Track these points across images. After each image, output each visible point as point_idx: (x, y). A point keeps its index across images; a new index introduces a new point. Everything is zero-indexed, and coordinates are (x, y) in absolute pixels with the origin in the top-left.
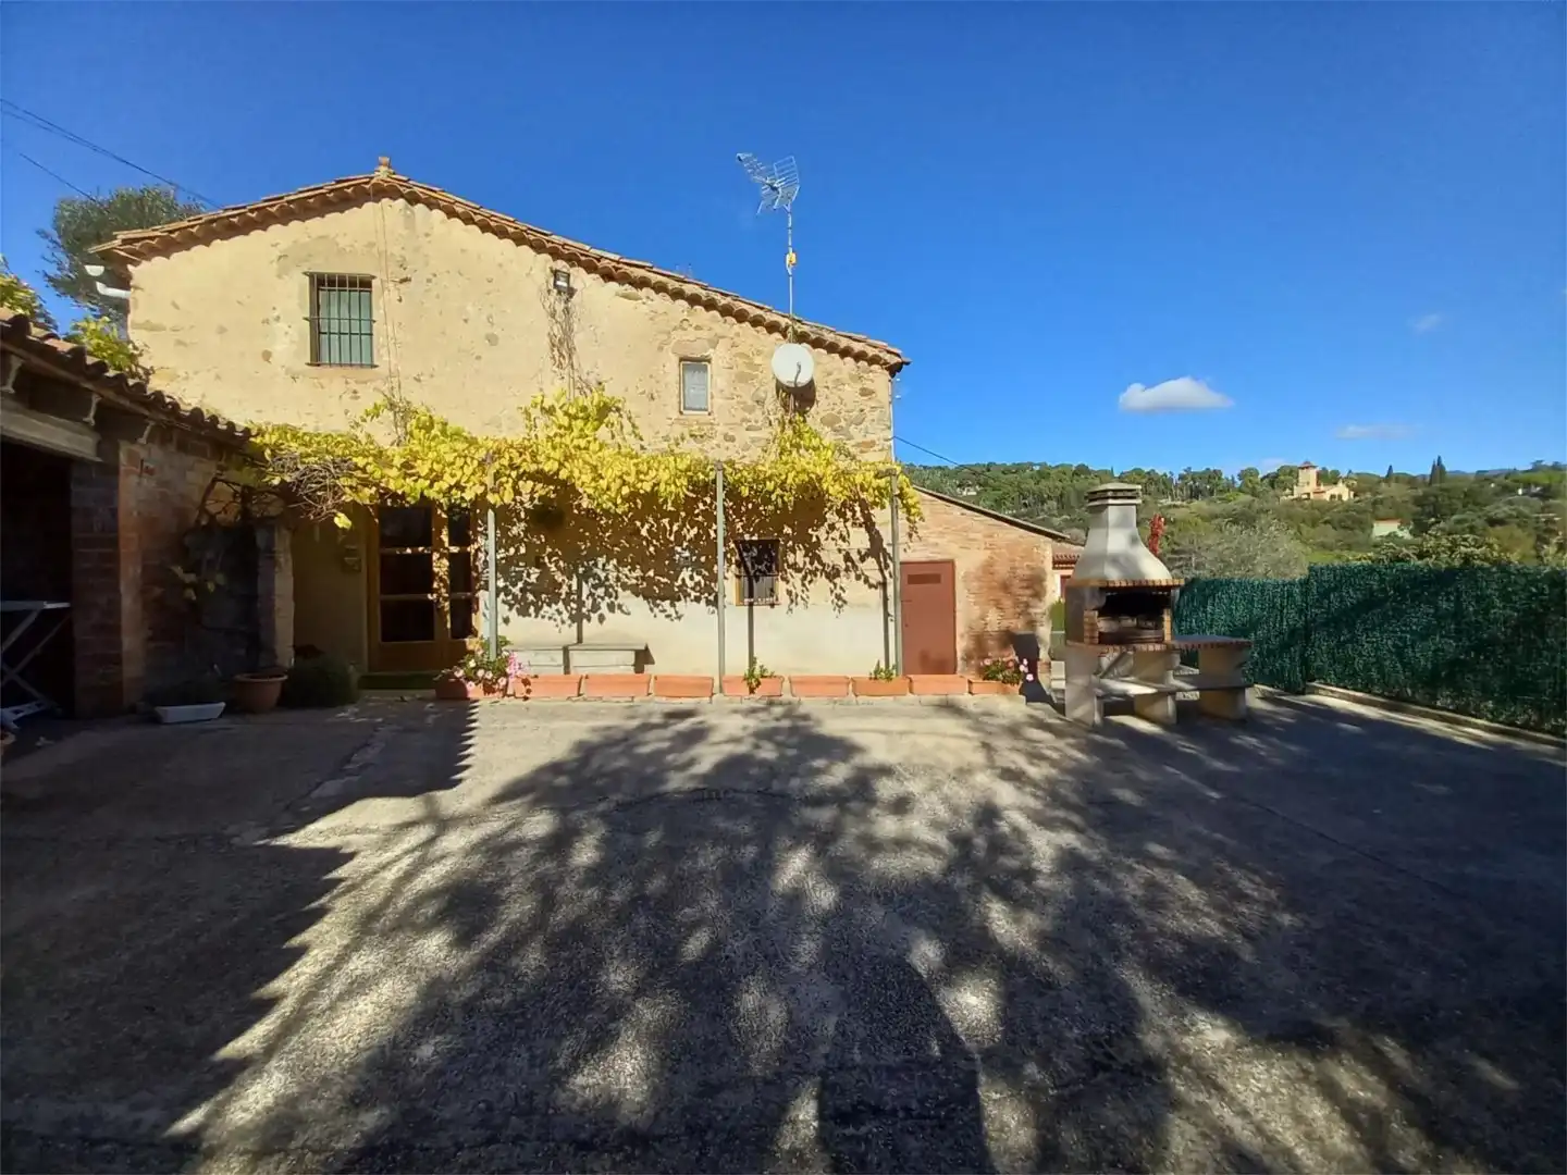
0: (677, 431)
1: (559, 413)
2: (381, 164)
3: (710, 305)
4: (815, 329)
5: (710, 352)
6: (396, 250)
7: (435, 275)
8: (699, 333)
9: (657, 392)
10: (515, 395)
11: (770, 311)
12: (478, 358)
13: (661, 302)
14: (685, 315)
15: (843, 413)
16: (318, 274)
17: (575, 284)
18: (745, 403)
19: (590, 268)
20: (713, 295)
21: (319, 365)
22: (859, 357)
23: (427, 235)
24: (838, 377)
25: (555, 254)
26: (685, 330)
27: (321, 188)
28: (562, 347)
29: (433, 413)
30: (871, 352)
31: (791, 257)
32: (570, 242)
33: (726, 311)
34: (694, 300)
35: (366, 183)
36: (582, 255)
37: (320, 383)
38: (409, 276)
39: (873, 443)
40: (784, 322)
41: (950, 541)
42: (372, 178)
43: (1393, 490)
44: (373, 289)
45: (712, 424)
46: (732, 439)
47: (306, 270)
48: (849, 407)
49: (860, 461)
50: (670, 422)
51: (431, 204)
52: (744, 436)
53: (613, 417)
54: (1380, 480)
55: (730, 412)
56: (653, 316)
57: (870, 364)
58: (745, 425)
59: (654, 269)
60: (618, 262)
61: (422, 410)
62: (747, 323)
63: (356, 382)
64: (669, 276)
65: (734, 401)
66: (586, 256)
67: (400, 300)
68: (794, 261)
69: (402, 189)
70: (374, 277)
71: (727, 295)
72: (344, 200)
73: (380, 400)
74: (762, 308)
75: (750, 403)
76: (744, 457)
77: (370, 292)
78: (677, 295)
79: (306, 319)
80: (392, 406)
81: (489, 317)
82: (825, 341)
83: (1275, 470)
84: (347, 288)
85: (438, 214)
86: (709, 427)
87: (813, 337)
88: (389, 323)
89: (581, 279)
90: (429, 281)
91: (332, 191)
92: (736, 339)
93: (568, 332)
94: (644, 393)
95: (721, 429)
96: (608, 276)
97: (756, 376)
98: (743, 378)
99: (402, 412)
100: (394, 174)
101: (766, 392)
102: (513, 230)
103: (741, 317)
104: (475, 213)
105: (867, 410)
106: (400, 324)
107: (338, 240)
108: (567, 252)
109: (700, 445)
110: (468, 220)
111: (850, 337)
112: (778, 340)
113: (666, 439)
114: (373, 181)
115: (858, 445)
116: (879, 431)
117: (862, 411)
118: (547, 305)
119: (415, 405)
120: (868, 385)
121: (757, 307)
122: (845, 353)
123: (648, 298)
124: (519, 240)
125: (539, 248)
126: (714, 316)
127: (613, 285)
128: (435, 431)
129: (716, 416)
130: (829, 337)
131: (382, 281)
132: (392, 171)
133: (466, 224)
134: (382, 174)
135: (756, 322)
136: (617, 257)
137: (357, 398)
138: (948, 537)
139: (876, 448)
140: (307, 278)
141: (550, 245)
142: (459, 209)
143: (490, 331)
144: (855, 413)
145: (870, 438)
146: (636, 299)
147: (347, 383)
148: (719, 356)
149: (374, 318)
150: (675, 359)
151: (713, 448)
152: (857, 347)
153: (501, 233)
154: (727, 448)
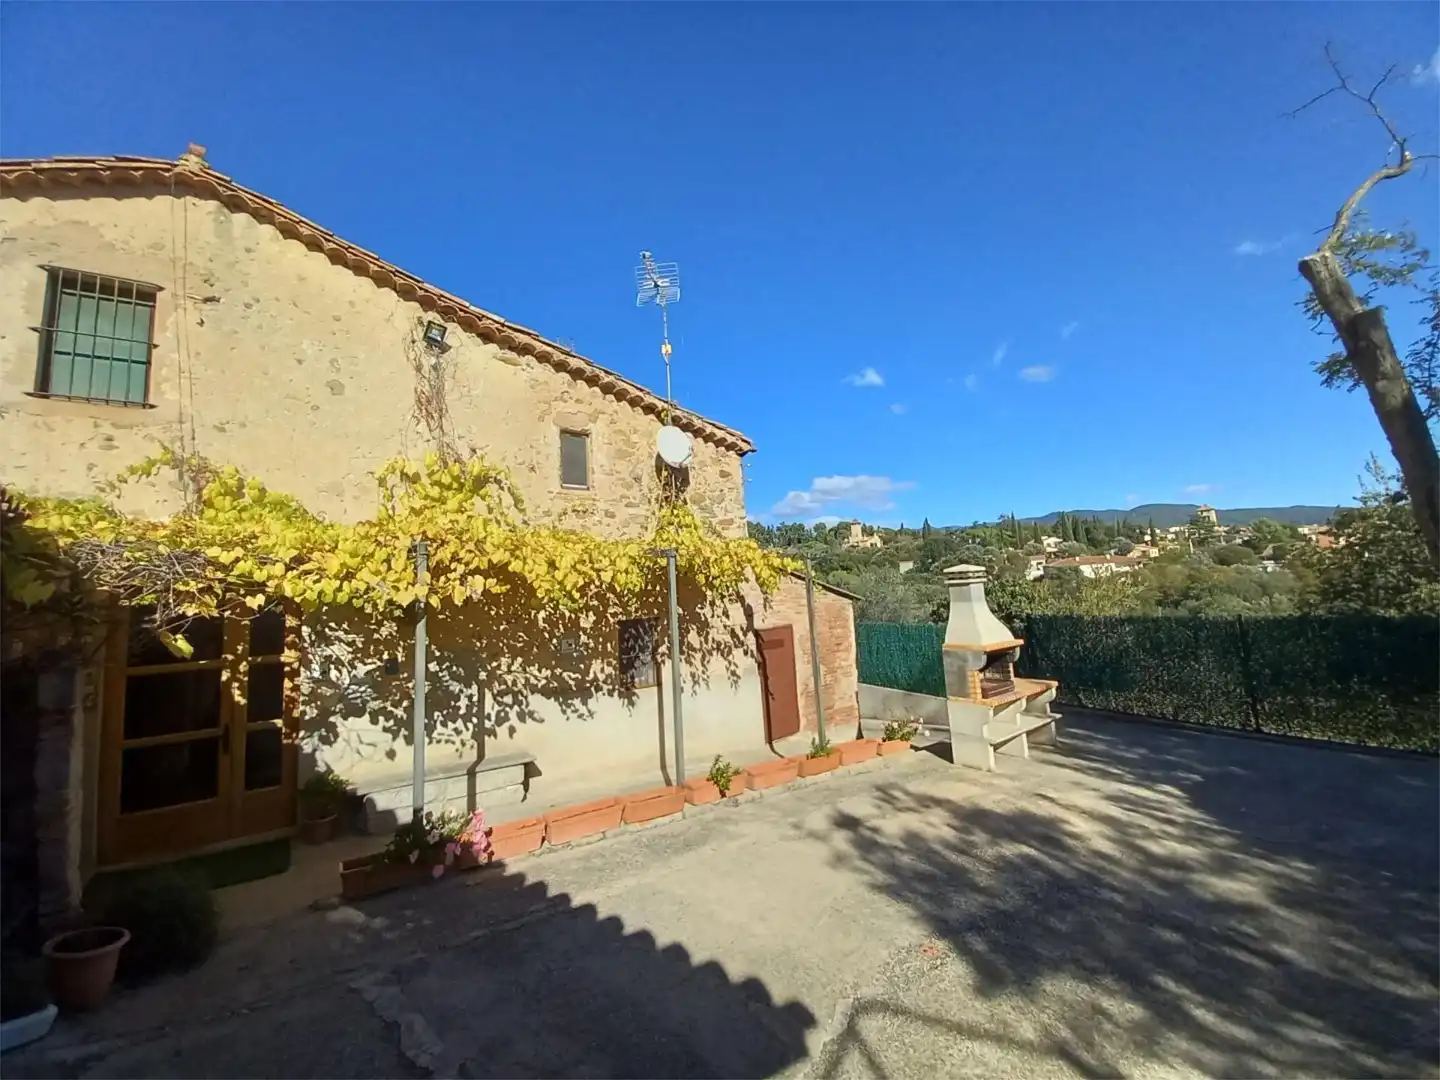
0: (559, 506)
1: (425, 480)
2: (191, 153)
3: (592, 381)
4: (686, 415)
5: (590, 426)
6: (199, 260)
7: (258, 301)
8: (580, 407)
9: (538, 463)
10: (364, 457)
11: (648, 393)
12: (316, 408)
13: (544, 372)
14: (565, 387)
15: (708, 493)
16: (67, 271)
17: (449, 340)
18: (623, 479)
19: (469, 324)
20: (597, 371)
21: (47, 397)
22: (719, 443)
23: (248, 250)
24: (702, 459)
25: (427, 303)
26: (566, 402)
27: (93, 162)
28: (431, 406)
29: (243, 474)
30: (730, 439)
31: (666, 349)
32: (447, 295)
33: (607, 389)
34: (577, 374)
35: (168, 170)
36: (461, 310)
37: (45, 423)
38: (217, 295)
39: (731, 522)
40: (660, 405)
41: (788, 608)
42: (176, 166)
43: (904, 541)
44: (157, 305)
45: (594, 500)
46: (613, 516)
47: (45, 262)
48: (712, 487)
49: (725, 538)
50: (551, 496)
51: (262, 216)
52: (623, 513)
53: (491, 488)
54: (896, 533)
55: (610, 488)
56: (534, 384)
57: (728, 450)
58: (625, 501)
59: (541, 339)
60: (503, 325)
61: (228, 469)
62: (624, 402)
63: (113, 425)
64: (554, 347)
65: (614, 478)
66: (466, 312)
67: (202, 323)
68: (670, 351)
69: (221, 189)
70: (161, 289)
71: (611, 374)
72: (122, 184)
73: (156, 453)
74: (641, 390)
75: (629, 479)
76: (624, 533)
77: (154, 307)
78: (560, 367)
79: (35, 330)
80: (177, 463)
81: (333, 362)
82: (694, 426)
83: (836, 525)
84: (115, 298)
85: (267, 231)
86: (591, 502)
87: (684, 421)
88: (183, 352)
89: (455, 335)
90: (248, 306)
91: (109, 168)
92: (615, 417)
93: (438, 392)
94: (524, 463)
95: (601, 505)
96: (486, 337)
97: (634, 454)
98: (622, 455)
99: (195, 473)
100: (209, 169)
101: (642, 470)
102: (376, 268)
103: (620, 396)
104: (326, 240)
105: (726, 491)
106: (198, 354)
107: (102, 230)
108: (443, 304)
109: (581, 521)
110: (313, 245)
111: (714, 425)
112: (653, 420)
113: (547, 514)
114: (177, 170)
115: (721, 522)
116: (736, 510)
117: (722, 491)
118: (412, 357)
119: (214, 462)
120: (726, 469)
121: (638, 388)
122: (708, 438)
123: (528, 365)
124: (381, 280)
125: (406, 293)
126: (594, 392)
127: (493, 348)
128: (247, 500)
129: (597, 491)
130: (698, 423)
131: (175, 295)
132: (207, 164)
133: (310, 250)
134: (191, 164)
135: (634, 402)
136: (502, 320)
137: (112, 448)
138: (788, 605)
139: (735, 525)
140: (45, 273)
141: (422, 293)
142: (305, 231)
143: (333, 376)
144: (718, 493)
145: (730, 516)
146: (516, 365)
147: (96, 426)
148: (599, 432)
149: (155, 342)
150: (556, 431)
151: (594, 525)
152: (720, 434)
153: (360, 269)
154: (608, 525)
